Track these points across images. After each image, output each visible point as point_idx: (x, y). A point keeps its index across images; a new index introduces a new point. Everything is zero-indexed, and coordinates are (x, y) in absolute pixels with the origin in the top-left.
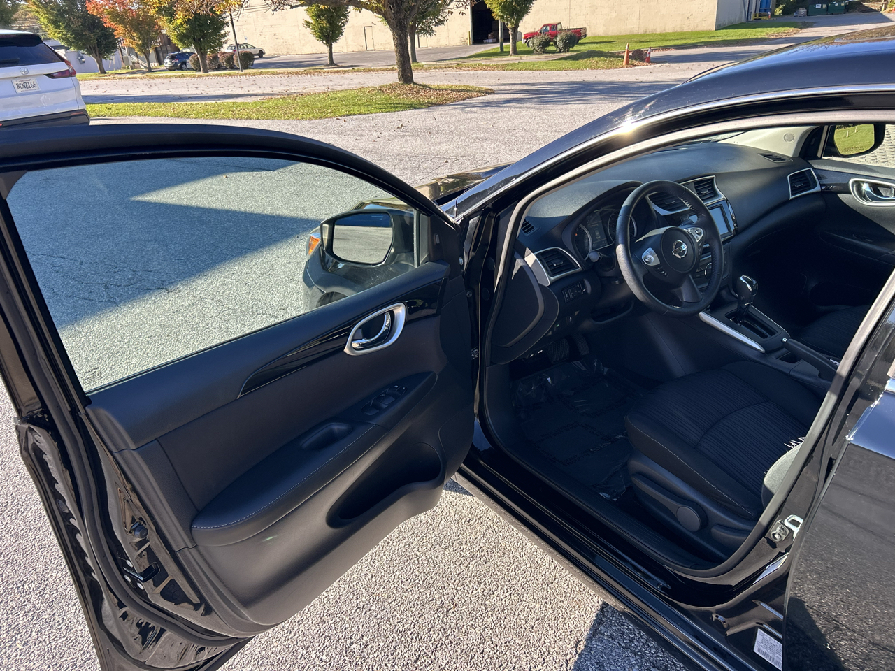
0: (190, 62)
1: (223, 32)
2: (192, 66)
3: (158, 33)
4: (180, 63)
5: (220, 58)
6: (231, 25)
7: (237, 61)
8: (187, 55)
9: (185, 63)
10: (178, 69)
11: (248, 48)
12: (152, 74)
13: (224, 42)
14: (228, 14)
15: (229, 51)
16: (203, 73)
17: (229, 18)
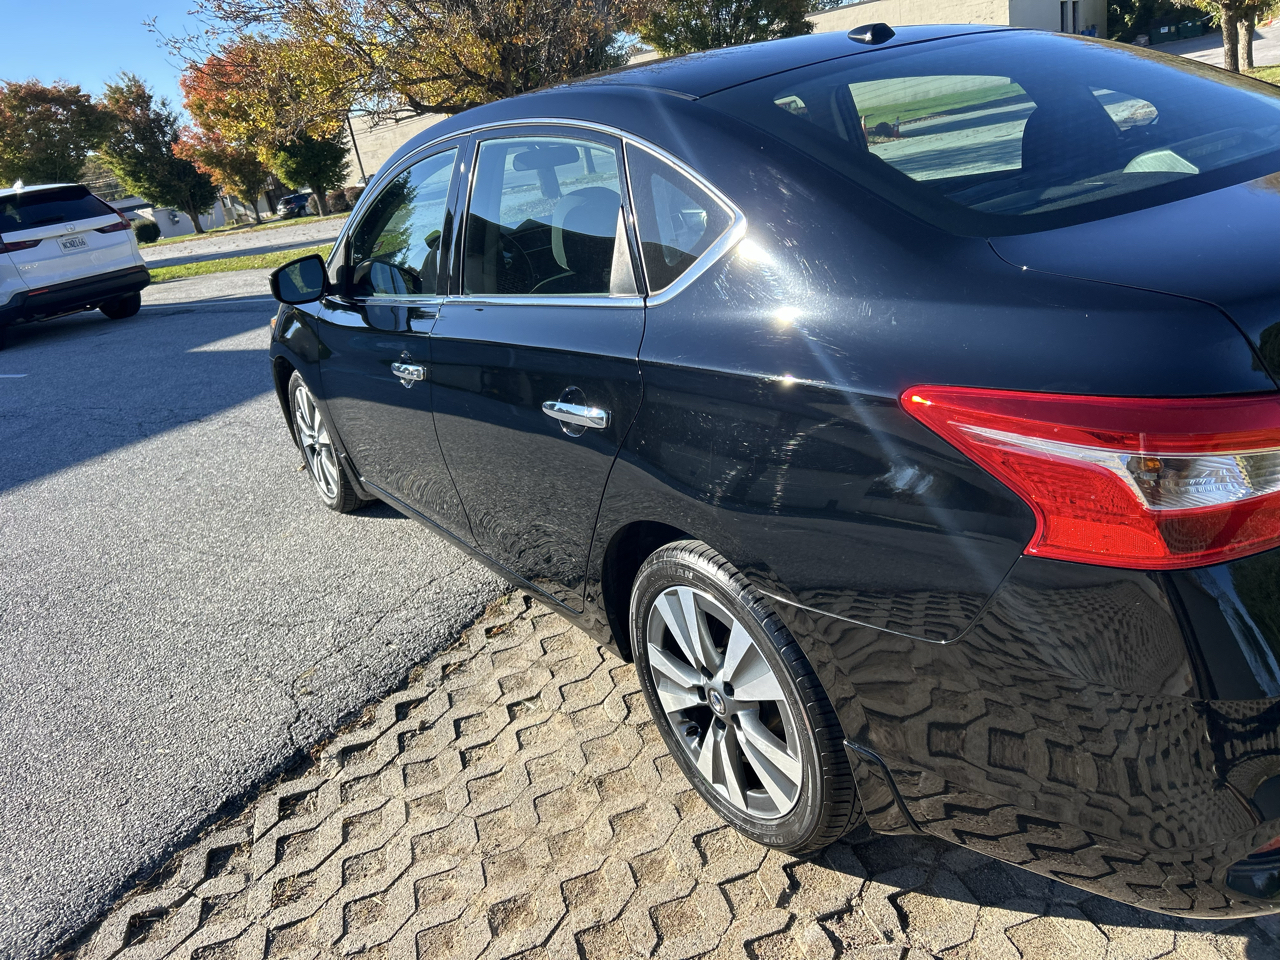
0: (309, 208)
1: (344, 161)
2: (312, 211)
3: (266, 173)
4: (297, 209)
5: (348, 195)
6: (353, 151)
8: (305, 197)
9: (303, 207)
10: (295, 217)
12: (262, 226)
13: (348, 175)
14: (350, 138)
15: (358, 185)
16: (322, 217)
17: (351, 143)
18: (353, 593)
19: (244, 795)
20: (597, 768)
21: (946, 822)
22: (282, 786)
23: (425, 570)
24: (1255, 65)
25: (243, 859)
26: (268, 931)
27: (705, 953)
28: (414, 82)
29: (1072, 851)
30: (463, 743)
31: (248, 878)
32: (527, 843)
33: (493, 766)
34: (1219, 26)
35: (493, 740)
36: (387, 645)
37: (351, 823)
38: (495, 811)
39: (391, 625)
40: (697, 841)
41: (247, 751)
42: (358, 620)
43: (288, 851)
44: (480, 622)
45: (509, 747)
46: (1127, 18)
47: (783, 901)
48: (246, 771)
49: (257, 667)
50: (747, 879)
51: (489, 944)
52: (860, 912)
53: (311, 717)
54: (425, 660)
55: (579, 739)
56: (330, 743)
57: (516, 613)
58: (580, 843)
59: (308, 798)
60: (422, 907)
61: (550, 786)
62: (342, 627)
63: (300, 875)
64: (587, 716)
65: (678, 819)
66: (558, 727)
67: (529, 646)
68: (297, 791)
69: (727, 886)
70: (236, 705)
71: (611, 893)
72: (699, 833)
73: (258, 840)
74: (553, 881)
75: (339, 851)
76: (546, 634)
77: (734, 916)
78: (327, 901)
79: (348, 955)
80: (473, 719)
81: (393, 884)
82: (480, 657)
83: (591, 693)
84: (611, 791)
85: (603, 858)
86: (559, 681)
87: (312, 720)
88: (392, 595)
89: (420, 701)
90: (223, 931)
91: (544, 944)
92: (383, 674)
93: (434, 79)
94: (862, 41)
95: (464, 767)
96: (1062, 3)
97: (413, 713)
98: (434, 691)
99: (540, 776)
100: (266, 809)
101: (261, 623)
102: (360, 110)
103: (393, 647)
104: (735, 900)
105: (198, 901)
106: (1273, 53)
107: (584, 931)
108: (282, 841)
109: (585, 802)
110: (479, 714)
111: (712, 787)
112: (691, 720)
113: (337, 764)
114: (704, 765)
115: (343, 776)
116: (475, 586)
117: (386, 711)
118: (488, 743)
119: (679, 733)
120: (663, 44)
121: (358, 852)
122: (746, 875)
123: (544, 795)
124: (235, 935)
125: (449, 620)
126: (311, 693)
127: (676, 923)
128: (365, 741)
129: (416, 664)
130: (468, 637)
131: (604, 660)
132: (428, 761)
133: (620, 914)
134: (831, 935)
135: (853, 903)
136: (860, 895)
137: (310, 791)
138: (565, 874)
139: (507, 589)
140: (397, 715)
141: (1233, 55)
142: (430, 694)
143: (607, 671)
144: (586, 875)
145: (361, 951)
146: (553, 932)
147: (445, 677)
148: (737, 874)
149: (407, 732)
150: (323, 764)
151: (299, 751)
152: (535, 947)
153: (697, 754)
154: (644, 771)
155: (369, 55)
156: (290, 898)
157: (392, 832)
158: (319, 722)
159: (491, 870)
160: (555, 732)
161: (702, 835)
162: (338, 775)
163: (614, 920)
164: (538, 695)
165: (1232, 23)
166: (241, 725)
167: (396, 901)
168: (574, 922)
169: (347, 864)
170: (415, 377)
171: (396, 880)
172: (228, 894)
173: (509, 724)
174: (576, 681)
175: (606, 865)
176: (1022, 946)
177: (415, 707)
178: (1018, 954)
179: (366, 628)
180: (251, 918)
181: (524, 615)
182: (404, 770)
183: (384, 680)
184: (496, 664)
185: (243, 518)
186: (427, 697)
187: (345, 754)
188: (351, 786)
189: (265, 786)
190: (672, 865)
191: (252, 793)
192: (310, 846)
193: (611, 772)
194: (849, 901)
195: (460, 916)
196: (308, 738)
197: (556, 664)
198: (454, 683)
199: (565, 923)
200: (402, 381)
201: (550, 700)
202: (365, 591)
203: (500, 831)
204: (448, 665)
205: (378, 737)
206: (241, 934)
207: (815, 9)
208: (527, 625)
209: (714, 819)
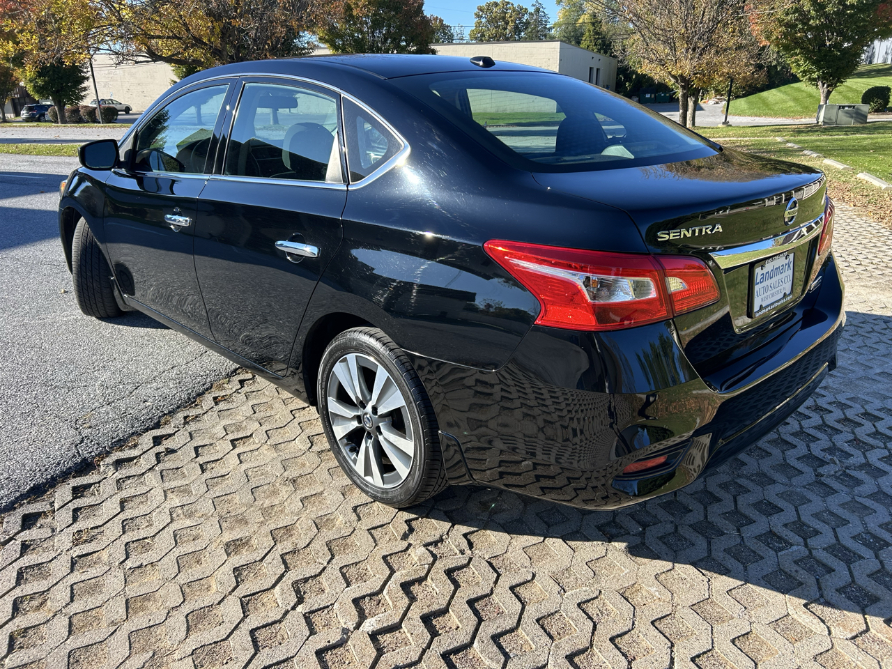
0: (48, 115)
1: (83, 85)
2: (51, 118)
3: (15, 84)
4: (37, 115)
5: (82, 112)
6: (91, 80)
7: (98, 115)
8: (46, 107)
9: (44, 115)
10: (36, 121)
11: (113, 103)
12: (6, 124)
13: (85, 96)
14: (89, 69)
15: (90, 105)
16: (60, 124)
17: (90, 73)
18: (116, 371)
19: (46, 484)
20: (293, 472)
21: (499, 481)
22: (73, 480)
23: (168, 361)
24: (696, 125)
25: (48, 520)
26: (72, 558)
27: (359, 562)
28: (153, 37)
29: (561, 488)
30: (201, 460)
31: (53, 531)
32: (248, 511)
33: (223, 472)
34: (678, 98)
35: (222, 459)
36: (144, 402)
37: (126, 501)
38: (225, 495)
39: (145, 391)
40: (355, 509)
41: (46, 458)
42: (121, 387)
43: (81, 516)
44: (209, 393)
45: (233, 462)
46: (627, 84)
47: (405, 537)
48: (46, 470)
49: (47, 411)
50: (385, 527)
51: (226, 561)
52: (447, 542)
53: (92, 441)
54: (172, 413)
55: (280, 459)
56: (107, 456)
57: (234, 390)
58: (282, 511)
59: (93, 487)
60: (179, 544)
61: (262, 482)
62: (110, 391)
63: (92, 529)
64: (285, 447)
65: (343, 499)
66: (265, 452)
67: (244, 408)
68: (85, 483)
69: (372, 531)
70: (34, 433)
71: (302, 535)
72: (356, 505)
73: (58, 510)
74: (266, 530)
75: (119, 516)
76: (255, 402)
77: (376, 545)
78: (113, 542)
79: (130, 568)
80: (207, 447)
81: (159, 532)
82: (210, 413)
83: (287, 435)
84: (301, 486)
85: (296, 518)
86: (265, 428)
87: (93, 443)
88: (145, 374)
89: (170, 435)
90: (39, 558)
91: (262, 560)
92: (142, 418)
93: (168, 37)
94: (478, 65)
95: (203, 472)
96: (591, 68)
97: (165, 442)
98: (178, 430)
99: (254, 477)
100: (62, 493)
101: (46, 386)
102: (108, 50)
103: (148, 404)
104: (377, 538)
105: (19, 542)
106: (707, 120)
107: (286, 553)
108: (76, 511)
109: (284, 491)
110: (211, 444)
111: (364, 480)
112: (353, 443)
113: (112, 469)
114: (359, 468)
115: (118, 475)
116: (205, 372)
117: (146, 440)
118: (218, 460)
119: (345, 451)
120: (334, 46)
121: (132, 516)
122: (384, 525)
123: (258, 487)
124: (48, 560)
125: (187, 390)
126: (90, 427)
127: (342, 549)
128: (132, 456)
129: (165, 414)
130: (201, 401)
131: (295, 418)
132: (177, 469)
133: (308, 545)
134: (431, 552)
135: (444, 537)
136: (447, 534)
137: (94, 484)
138: (273, 527)
139: (227, 375)
140: (154, 442)
141: (684, 117)
142: (176, 432)
143: (297, 423)
144: (286, 527)
145: (140, 566)
146: (267, 554)
147: (186, 423)
148: (378, 524)
149: (162, 452)
150: (102, 468)
151: (84, 460)
152: (256, 562)
153: (355, 461)
154: (321, 474)
155: (118, 12)
156: (86, 541)
157: (156, 506)
158: (98, 444)
159: (224, 525)
160: (264, 455)
161: (358, 506)
162: (113, 475)
163: (304, 547)
164: (251, 435)
165: (685, 97)
166: (39, 444)
167: (161, 541)
168: (280, 549)
169: (125, 523)
170: (183, 224)
171: (161, 530)
172: (40, 539)
173: (232, 450)
174: (277, 428)
175: (298, 522)
176: (531, 555)
177: (166, 439)
178: (529, 559)
179: (127, 392)
180: (59, 551)
181: (239, 391)
182: (161, 473)
183: (143, 422)
184: (221, 418)
185: (23, 320)
186: (174, 434)
187: (118, 464)
188: (124, 482)
189: (61, 479)
190: (340, 520)
191: (53, 483)
192: (97, 513)
193: (301, 476)
194: (441, 536)
195: (205, 548)
196: (91, 452)
197: (262, 419)
198: (192, 427)
199: (274, 549)
200: (172, 227)
201: (258, 438)
202: (125, 370)
203: (230, 505)
204: (188, 416)
205: (141, 454)
206: (52, 560)
207: (437, 41)
208: (242, 397)
209: (365, 498)
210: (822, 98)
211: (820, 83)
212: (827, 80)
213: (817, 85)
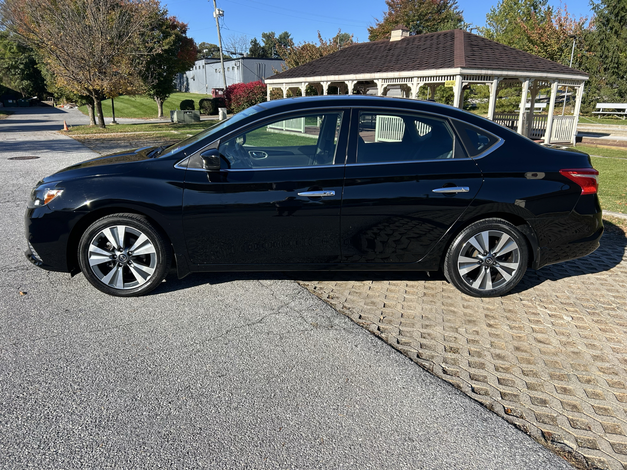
55: (421, 303)
57: (324, 293)
64: (408, 300)
83: (396, 297)
86: (381, 298)
119: (465, 281)
123: (443, 313)
153: (471, 284)
160: (412, 305)
181: (327, 292)
198: (355, 310)
208: (335, 294)
210: (159, 106)
211: (155, 97)
212: (159, 95)
213: (154, 98)
